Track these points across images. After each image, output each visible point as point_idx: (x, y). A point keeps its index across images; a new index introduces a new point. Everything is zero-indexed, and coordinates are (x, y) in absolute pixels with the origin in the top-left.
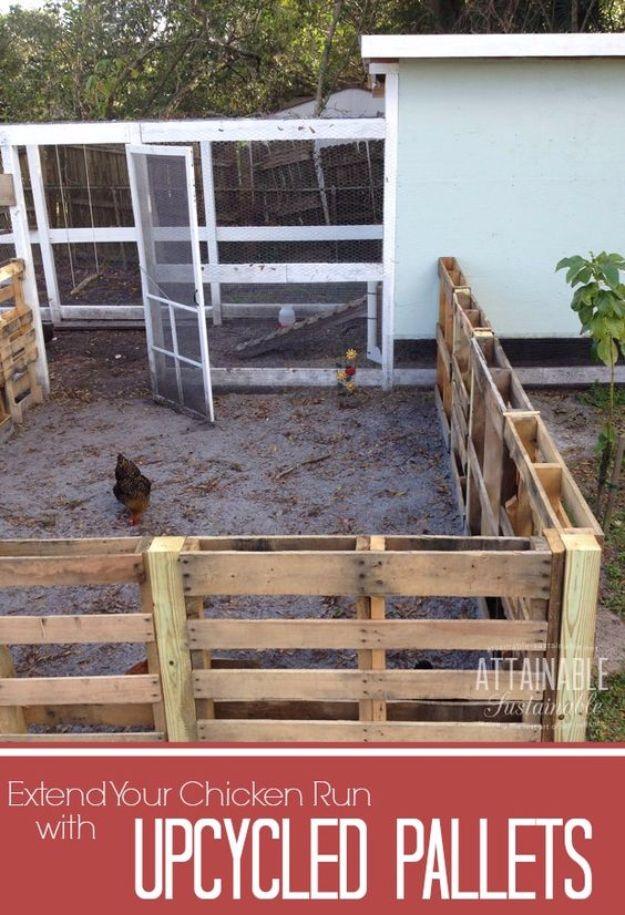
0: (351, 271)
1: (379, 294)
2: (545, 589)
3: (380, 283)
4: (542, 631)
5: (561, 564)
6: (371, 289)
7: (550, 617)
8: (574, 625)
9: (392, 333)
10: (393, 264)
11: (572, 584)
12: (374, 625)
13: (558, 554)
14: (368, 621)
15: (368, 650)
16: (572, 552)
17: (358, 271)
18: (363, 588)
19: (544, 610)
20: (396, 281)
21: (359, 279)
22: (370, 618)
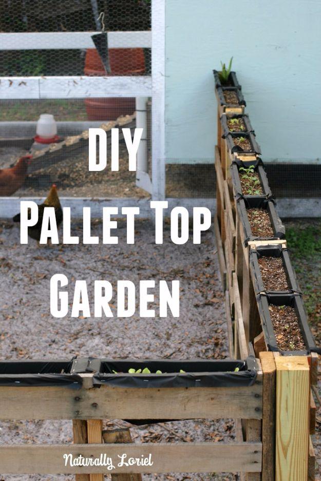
0: (116, 85)
1: (148, 111)
2: (257, 410)
3: (150, 99)
4: (256, 452)
5: (272, 383)
6: (139, 106)
7: (264, 437)
8: (288, 446)
9: (163, 157)
10: (163, 78)
11: (283, 405)
12: (91, 448)
13: (268, 374)
14: (86, 445)
15: (85, 475)
16: (281, 371)
17: (123, 86)
18: (78, 412)
19: (259, 431)
20: (166, 97)
21: (125, 94)
22: (87, 442)
